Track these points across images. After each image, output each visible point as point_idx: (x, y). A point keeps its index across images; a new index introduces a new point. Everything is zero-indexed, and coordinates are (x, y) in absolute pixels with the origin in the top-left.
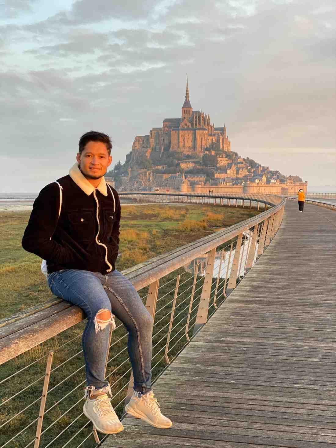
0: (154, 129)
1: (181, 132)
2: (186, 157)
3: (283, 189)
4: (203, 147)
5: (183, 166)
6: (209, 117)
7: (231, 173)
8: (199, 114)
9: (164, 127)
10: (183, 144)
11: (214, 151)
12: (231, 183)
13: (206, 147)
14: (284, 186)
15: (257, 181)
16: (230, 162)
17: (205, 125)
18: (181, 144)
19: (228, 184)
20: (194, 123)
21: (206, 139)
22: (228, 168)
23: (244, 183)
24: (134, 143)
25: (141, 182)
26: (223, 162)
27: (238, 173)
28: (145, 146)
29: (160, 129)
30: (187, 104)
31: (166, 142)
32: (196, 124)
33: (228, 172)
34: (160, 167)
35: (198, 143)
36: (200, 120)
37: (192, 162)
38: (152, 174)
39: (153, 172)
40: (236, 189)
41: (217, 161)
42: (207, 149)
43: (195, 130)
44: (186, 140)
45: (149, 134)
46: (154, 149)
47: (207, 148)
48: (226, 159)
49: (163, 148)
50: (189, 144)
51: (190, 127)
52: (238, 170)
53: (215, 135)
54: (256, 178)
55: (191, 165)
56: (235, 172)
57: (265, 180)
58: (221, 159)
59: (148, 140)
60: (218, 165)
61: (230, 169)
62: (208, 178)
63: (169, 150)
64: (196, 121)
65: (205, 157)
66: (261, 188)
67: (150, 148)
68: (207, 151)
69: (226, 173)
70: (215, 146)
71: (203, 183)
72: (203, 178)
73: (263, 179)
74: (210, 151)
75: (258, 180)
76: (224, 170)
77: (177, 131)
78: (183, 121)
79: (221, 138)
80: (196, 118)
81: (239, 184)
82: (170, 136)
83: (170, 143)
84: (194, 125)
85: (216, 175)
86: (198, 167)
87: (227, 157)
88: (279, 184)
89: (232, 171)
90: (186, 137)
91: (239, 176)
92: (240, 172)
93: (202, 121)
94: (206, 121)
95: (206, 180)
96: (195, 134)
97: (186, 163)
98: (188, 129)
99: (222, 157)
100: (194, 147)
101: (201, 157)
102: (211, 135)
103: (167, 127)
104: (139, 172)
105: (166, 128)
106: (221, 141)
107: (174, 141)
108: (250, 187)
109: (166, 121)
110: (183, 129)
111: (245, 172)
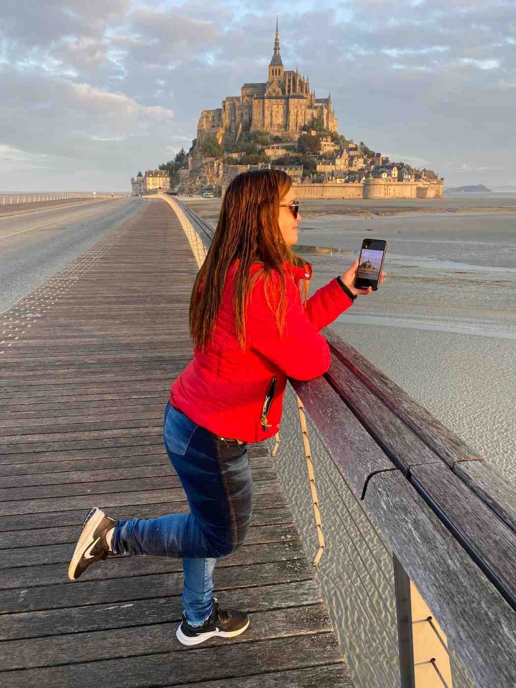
0: (228, 99)
1: (267, 101)
2: (274, 139)
3: (419, 189)
4: (298, 124)
5: (269, 152)
6: (307, 80)
7: (341, 164)
8: (293, 76)
9: (243, 97)
10: (269, 120)
11: (315, 132)
12: (343, 180)
13: (303, 125)
14: (420, 185)
15: (384, 175)
16: (337, 148)
17: (302, 91)
18: (267, 121)
19: (338, 180)
20: (287, 88)
21: (303, 112)
22: (337, 155)
23: (364, 178)
24: (200, 121)
25: (206, 178)
26: (327, 147)
27: (350, 165)
28: (215, 125)
29: (238, 99)
30: (276, 61)
31: (246, 118)
32: (289, 91)
33: (338, 161)
34: (235, 156)
35: (292, 118)
36: (294, 84)
37: (283, 148)
38: (222, 164)
39: (224, 162)
40: (352, 190)
41: (320, 145)
42: (304, 128)
43: (287, 99)
44: (274, 114)
45: (221, 107)
46: (228, 130)
47: (305, 126)
48: (333, 143)
49: (241, 127)
50: (279, 120)
51: (281, 94)
52: (352, 158)
53: (316, 108)
54: (383, 172)
55: (281, 153)
56: (347, 163)
57: (396, 176)
58: (325, 143)
59: (220, 115)
60: (321, 153)
61: (340, 157)
62: (307, 171)
63: (249, 130)
64: (289, 86)
65: (302, 139)
66: (390, 187)
67: (222, 127)
68: (305, 131)
69: (334, 164)
70: (316, 124)
71: (299, 180)
72: (300, 172)
73: (393, 172)
74: (309, 131)
75: (386, 175)
76: (330, 159)
77: (261, 100)
78: (270, 85)
79: (325, 111)
80: (289, 81)
81: (356, 181)
82: (250, 108)
83: (251, 119)
84: (287, 91)
85: (320, 168)
86: (291, 154)
87: (333, 140)
88: (413, 181)
89: (343, 161)
90: (274, 110)
91: (353, 169)
92: (354, 163)
93: (298, 87)
94: (304, 86)
95: (304, 175)
96: (287, 104)
97: (273, 148)
98: (277, 98)
99: (327, 141)
100: (286, 125)
101: (296, 139)
102: (310, 107)
103: (248, 96)
104: (204, 161)
105: (246, 98)
106: (325, 117)
107: (256, 116)
108: (375, 186)
109: (246, 86)
110: (270, 98)
111: (360, 164)
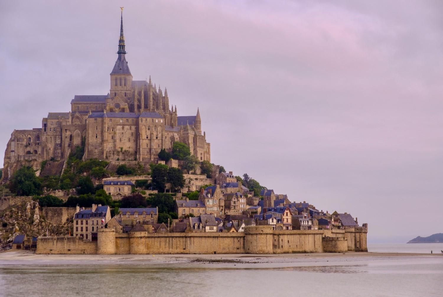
0: (51, 115)
1: (107, 120)
2: (116, 171)
3: (325, 240)
4: (153, 151)
5: (110, 190)
6: (166, 93)
7: (213, 205)
8: (144, 88)
9: (73, 112)
10: (111, 144)
11: (177, 161)
12: (215, 228)
13: (159, 152)
14: (328, 234)
15: (272, 222)
16: (208, 182)
17: (157, 108)
18: (108, 146)
20: (136, 104)
21: (160, 135)
22: (207, 194)
23: (243, 225)
26: (195, 182)
27: (228, 207)
29: (65, 116)
30: (121, 68)
31: (77, 141)
32: (139, 108)
33: (210, 202)
35: (144, 143)
36: (146, 99)
37: (130, 183)
38: (38, 206)
40: (227, 241)
41: (184, 180)
42: (161, 156)
43: (137, 117)
44: (117, 137)
47: (163, 151)
48: (203, 177)
49: (68, 154)
51: (127, 111)
52: (228, 198)
54: (270, 217)
55: (127, 190)
56: (223, 204)
57: (290, 221)
58: (192, 176)
59: (38, 137)
60: (186, 190)
61: (212, 195)
62: (164, 216)
63: (81, 158)
64: (139, 102)
65: (158, 171)
66: (281, 237)
68: (162, 160)
69: (203, 205)
70: (178, 150)
71: (151, 228)
72: (153, 216)
73: (285, 217)
74: (167, 160)
75: (275, 221)
76: (198, 198)
77: (99, 120)
78: (112, 99)
79: (191, 134)
80: (140, 94)
81: (233, 229)
82: (84, 128)
83: (84, 143)
84: (136, 107)
85: (183, 210)
87: (203, 173)
88: (316, 229)
89: (216, 202)
90: (117, 132)
91: (231, 213)
92: (232, 204)
93: (151, 102)
94: (161, 101)
95: (160, 221)
96: (137, 125)
97: (116, 184)
98: (122, 116)
99: (194, 173)
100: (136, 152)
102: (170, 128)
103: (80, 112)
105: (77, 115)
106: (191, 141)
107: (92, 139)
108: (259, 236)
109: (78, 99)
110: (112, 116)
111: (242, 205)
